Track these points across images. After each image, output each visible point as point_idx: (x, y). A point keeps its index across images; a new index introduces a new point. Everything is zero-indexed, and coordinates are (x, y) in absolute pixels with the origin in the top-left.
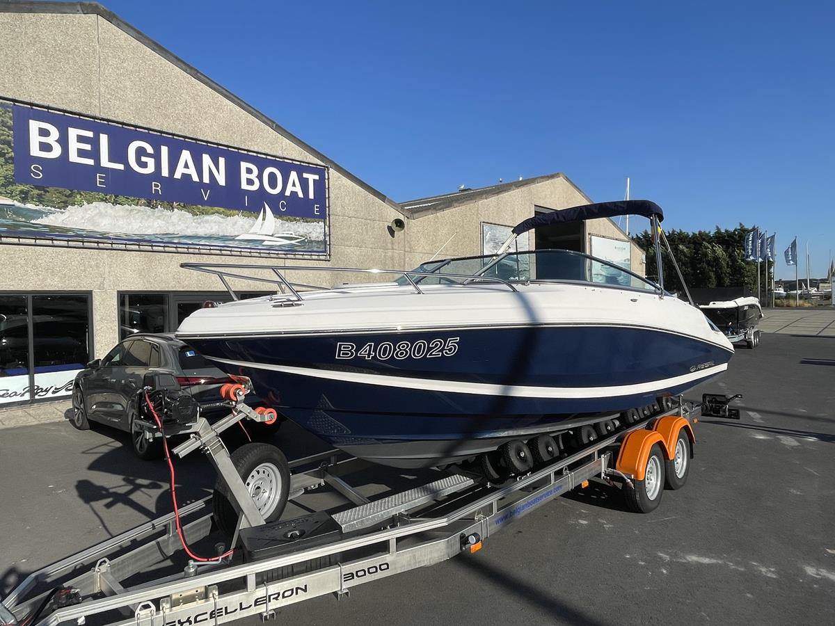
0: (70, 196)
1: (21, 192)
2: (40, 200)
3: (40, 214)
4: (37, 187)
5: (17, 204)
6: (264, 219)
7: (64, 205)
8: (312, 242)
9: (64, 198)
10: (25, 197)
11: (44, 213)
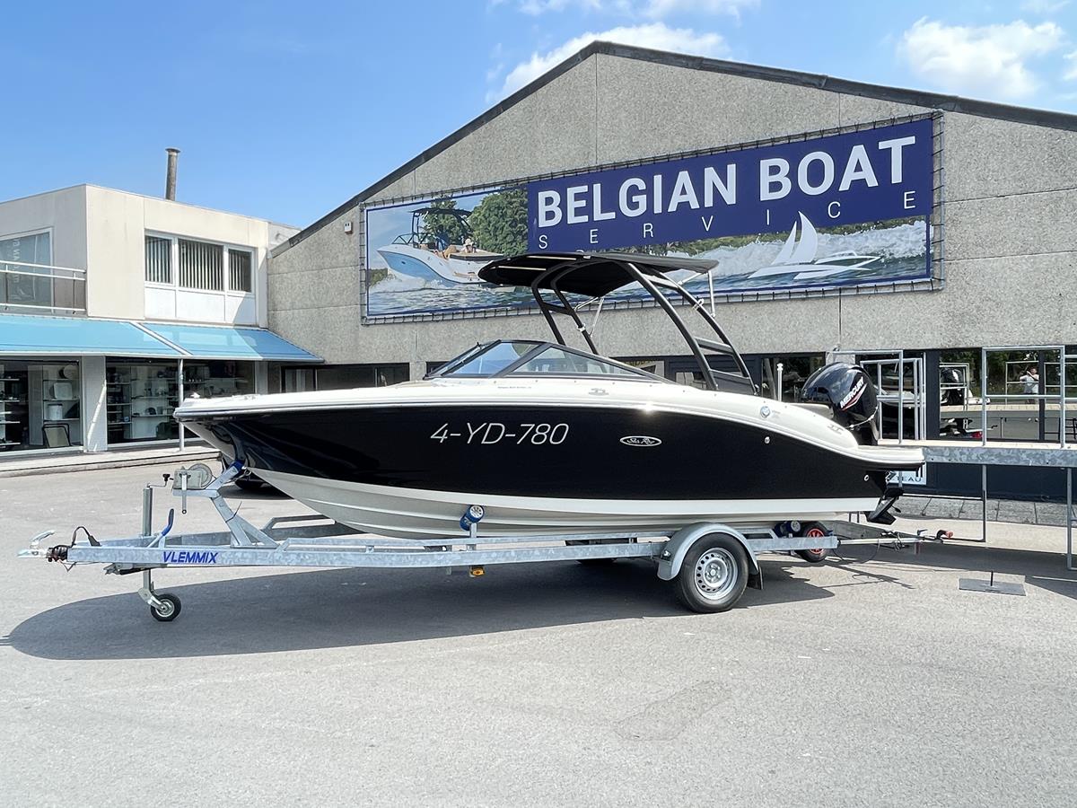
6: (797, 239)
8: (895, 261)
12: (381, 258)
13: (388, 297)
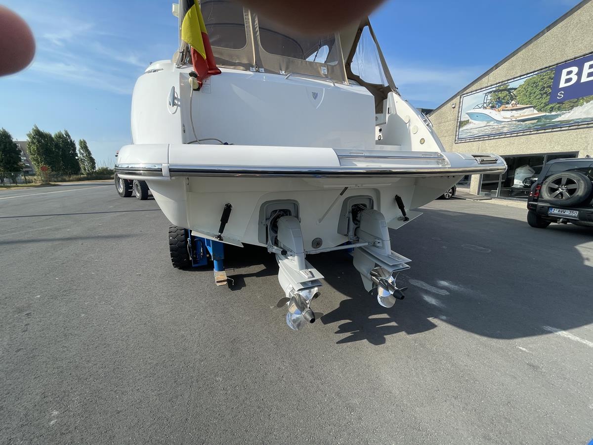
0: (576, 102)
1: (550, 108)
2: (559, 109)
3: (557, 116)
4: (559, 103)
5: (547, 114)
7: (572, 107)
9: (572, 104)
10: (552, 110)
11: (559, 115)
12: (467, 116)
13: (468, 131)
